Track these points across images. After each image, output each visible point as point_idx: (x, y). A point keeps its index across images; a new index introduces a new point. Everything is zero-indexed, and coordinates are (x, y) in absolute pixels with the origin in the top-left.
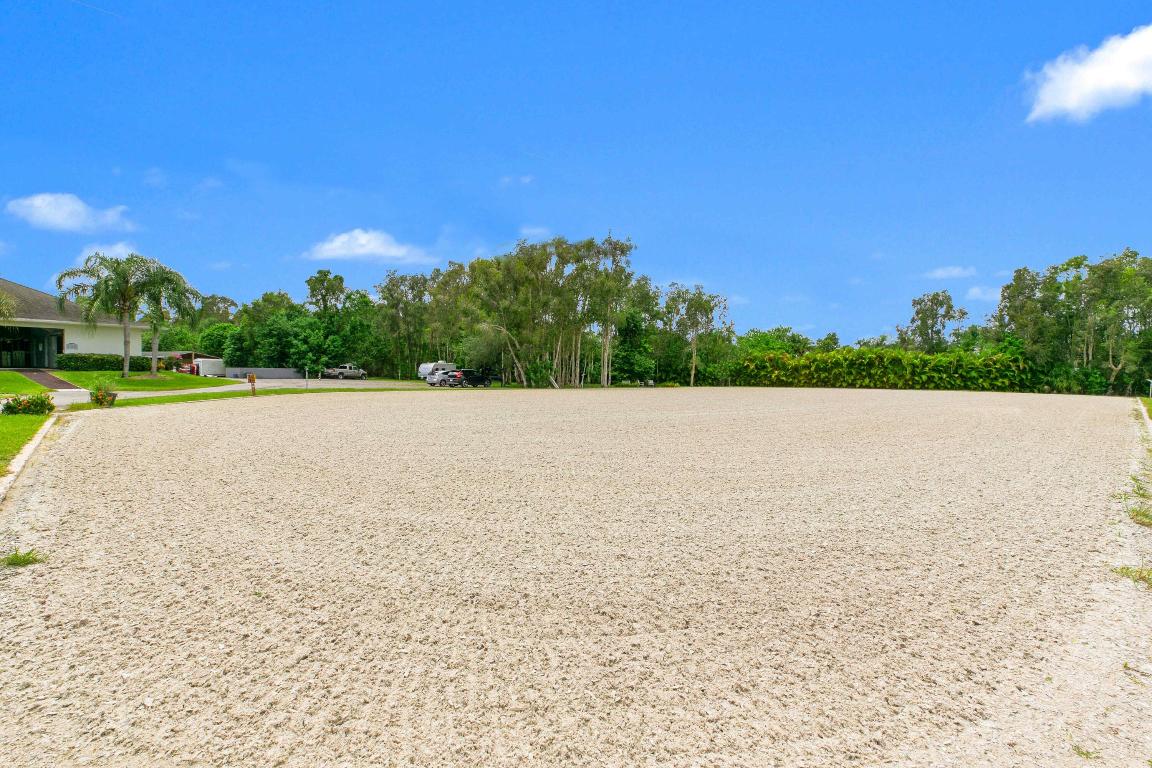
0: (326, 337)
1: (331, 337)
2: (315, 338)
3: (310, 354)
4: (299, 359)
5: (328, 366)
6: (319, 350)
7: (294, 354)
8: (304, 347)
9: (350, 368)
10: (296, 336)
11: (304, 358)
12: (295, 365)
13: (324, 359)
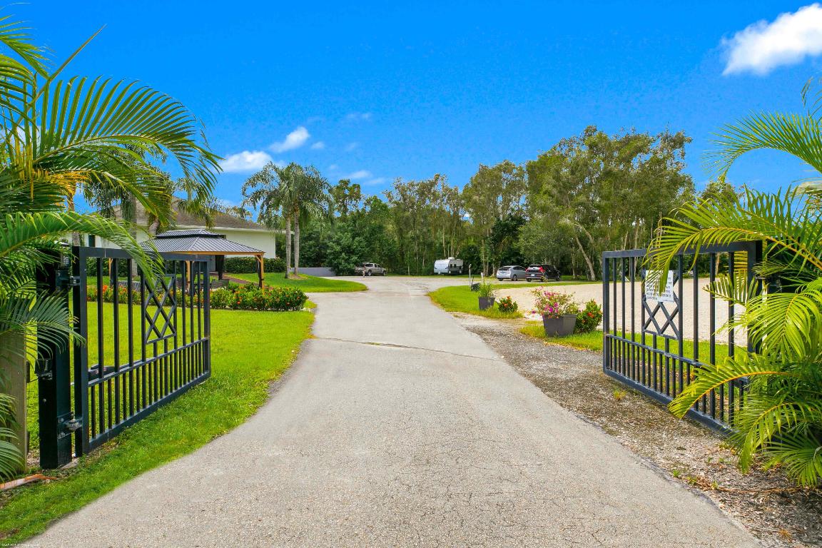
0: (354, 238)
1: (357, 239)
2: (346, 239)
3: (343, 254)
4: (334, 259)
5: (356, 264)
6: (349, 251)
7: (330, 254)
8: (338, 248)
9: (376, 266)
10: (330, 238)
11: (337, 258)
12: (330, 264)
13: (355, 258)
